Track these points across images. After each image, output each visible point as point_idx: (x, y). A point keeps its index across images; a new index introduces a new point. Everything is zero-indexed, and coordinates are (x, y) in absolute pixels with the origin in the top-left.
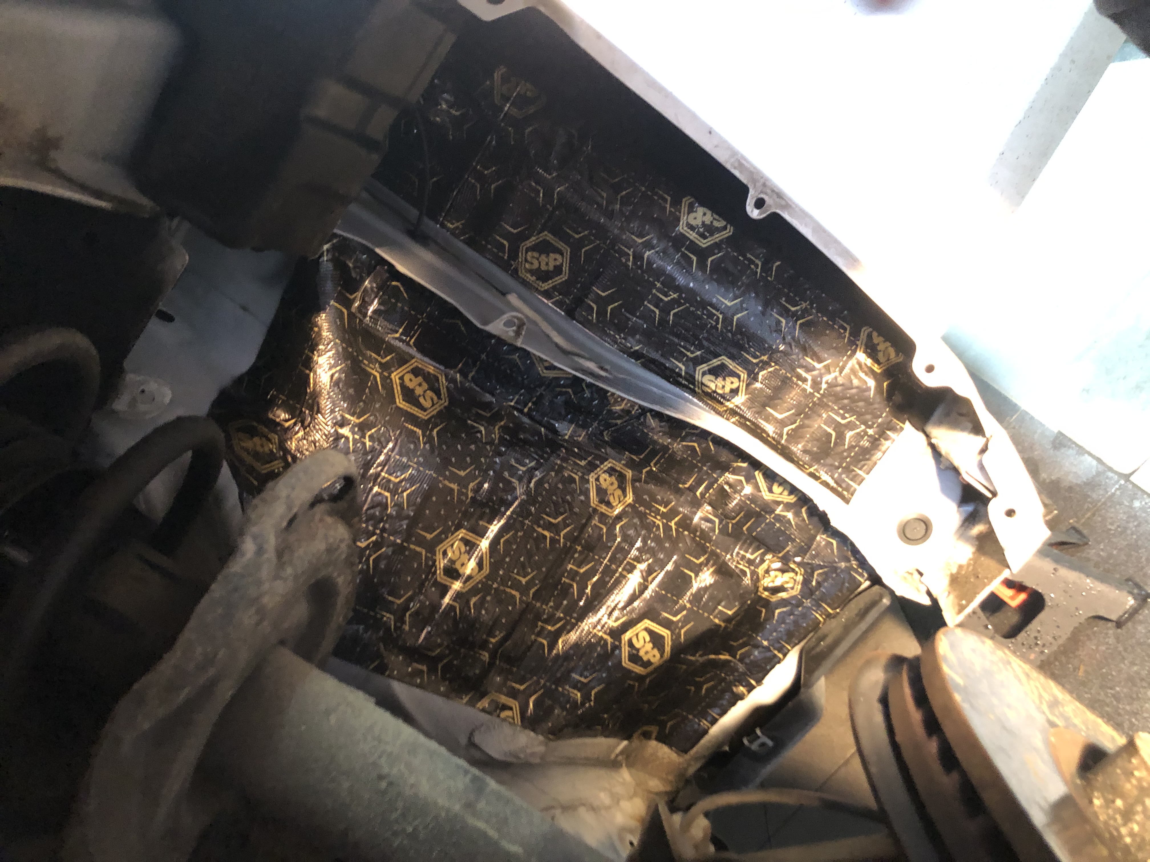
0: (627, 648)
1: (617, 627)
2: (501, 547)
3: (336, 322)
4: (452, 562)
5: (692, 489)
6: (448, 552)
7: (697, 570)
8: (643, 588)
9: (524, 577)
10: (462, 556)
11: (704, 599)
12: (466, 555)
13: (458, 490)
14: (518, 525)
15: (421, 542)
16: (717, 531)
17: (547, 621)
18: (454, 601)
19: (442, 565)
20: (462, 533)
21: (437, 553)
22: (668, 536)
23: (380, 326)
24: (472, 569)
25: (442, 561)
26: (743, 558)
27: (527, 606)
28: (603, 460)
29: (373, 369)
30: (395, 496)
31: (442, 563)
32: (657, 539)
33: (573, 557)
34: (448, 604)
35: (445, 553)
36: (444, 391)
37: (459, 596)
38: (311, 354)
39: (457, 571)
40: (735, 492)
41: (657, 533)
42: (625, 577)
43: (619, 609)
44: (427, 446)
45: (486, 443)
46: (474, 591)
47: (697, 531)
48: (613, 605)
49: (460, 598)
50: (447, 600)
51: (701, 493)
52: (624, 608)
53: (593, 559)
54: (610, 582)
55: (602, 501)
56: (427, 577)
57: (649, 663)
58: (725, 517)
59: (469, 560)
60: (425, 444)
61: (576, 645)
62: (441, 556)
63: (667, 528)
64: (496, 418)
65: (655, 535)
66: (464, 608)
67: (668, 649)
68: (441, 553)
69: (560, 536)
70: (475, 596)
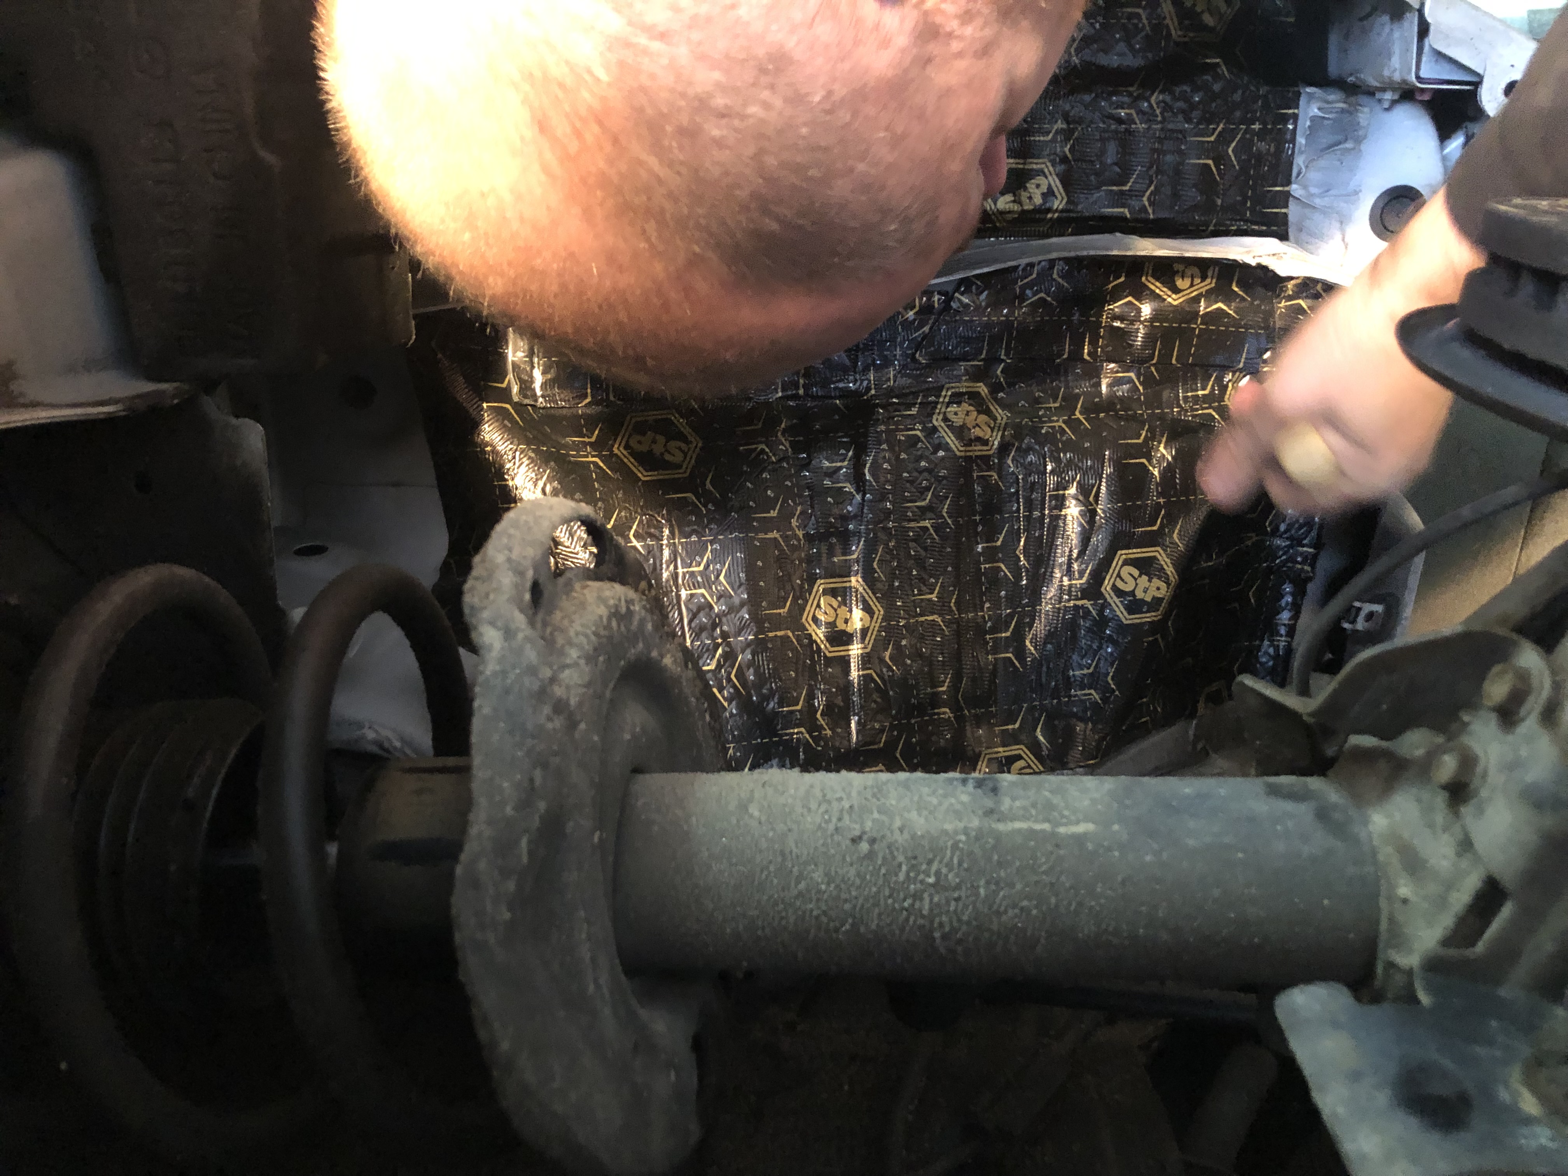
0: (1117, 600)
1: (1088, 581)
2: (879, 574)
3: (505, 426)
4: (831, 625)
5: (1076, 356)
6: (819, 617)
7: (1146, 451)
8: (1090, 514)
9: (932, 593)
10: (839, 611)
11: (1177, 481)
12: (843, 608)
13: (781, 536)
14: (882, 536)
15: (777, 623)
16: (1141, 388)
17: (994, 630)
18: (863, 670)
19: (821, 636)
20: (820, 585)
21: (807, 625)
22: (1083, 434)
23: (561, 400)
24: (861, 620)
25: (818, 631)
26: (1196, 399)
27: (959, 625)
28: (938, 390)
29: (587, 457)
30: (711, 588)
31: (819, 634)
32: (1069, 446)
33: (977, 534)
34: (859, 676)
35: (815, 620)
36: (687, 431)
37: (866, 660)
38: (503, 483)
39: (844, 632)
40: (1132, 322)
41: (1064, 438)
42: (1058, 517)
43: (1077, 559)
44: (710, 506)
45: (780, 460)
46: (880, 644)
47: (1114, 404)
48: (1064, 560)
49: (869, 662)
50: (854, 674)
51: (1089, 354)
52: (1081, 553)
53: (1004, 521)
54: (1042, 535)
55: (969, 443)
56: (812, 659)
57: (1157, 601)
58: (1139, 362)
59: (851, 611)
60: (705, 506)
61: (1050, 636)
62: (814, 627)
63: (1073, 424)
64: (771, 423)
65: (1063, 443)
66: (881, 670)
67: (1170, 570)
68: (811, 622)
69: (943, 517)
70: (887, 649)
